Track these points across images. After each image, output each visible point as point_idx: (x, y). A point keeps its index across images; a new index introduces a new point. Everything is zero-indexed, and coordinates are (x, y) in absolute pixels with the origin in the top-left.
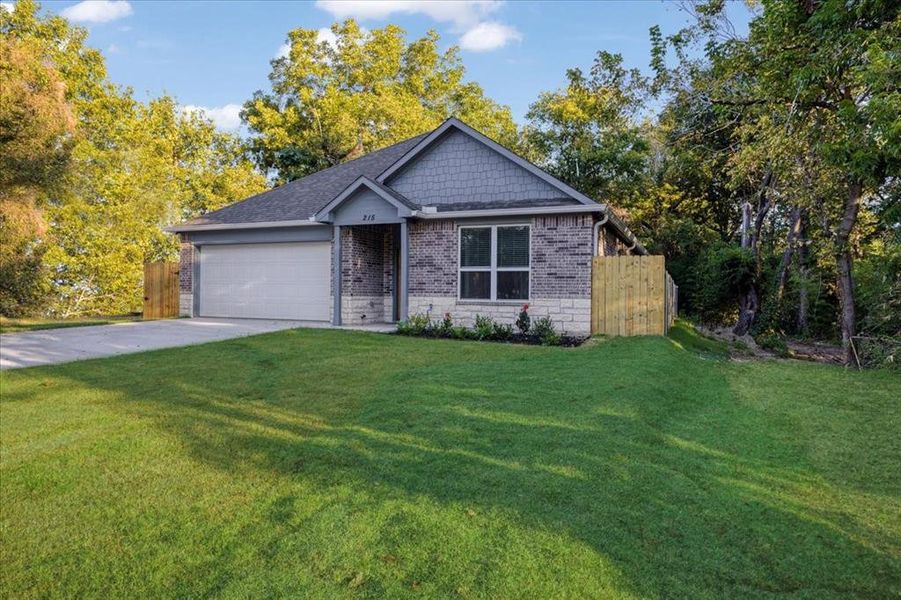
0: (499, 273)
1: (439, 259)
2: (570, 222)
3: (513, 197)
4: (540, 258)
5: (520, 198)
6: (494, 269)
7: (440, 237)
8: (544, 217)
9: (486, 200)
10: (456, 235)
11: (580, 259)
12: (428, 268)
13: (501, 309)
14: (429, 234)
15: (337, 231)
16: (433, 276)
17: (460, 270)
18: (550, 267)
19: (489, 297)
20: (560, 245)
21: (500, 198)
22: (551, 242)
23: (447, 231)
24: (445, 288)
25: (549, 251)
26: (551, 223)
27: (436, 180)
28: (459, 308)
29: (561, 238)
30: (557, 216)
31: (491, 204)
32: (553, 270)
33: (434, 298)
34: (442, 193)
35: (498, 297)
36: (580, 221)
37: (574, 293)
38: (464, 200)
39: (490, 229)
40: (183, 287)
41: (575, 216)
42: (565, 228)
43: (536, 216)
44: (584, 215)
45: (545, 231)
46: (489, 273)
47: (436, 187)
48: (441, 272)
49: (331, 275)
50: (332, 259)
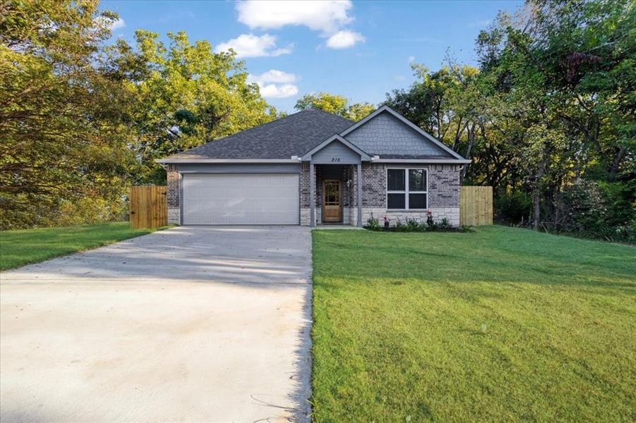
0: (410, 194)
1: (376, 186)
2: (449, 168)
3: (417, 153)
4: (434, 187)
5: (421, 154)
6: (407, 192)
7: (376, 173)
8: (436, 165)
9: (402, 153)
10: (384, 172)
11: (455, 187)
12: (369, 191)
13: (413, 214)
14: (369, 171)
15: (312, 167)
16: (371, 196)
17: (388, 192)
18: (439, 191)
19: (404, 208)
20: (444, 180)
21: (409, 153)
22: (439, 178)
23: (380, 170)
24: (379, 203)
25: (438, 183)
26: (439, 168)
27: (371, 140)
28: (388, 214)
29: (444, 176)
30: (442, 165)
31: (405, 156)
32: (440, 193)
33: (374, 209)
34: (375, 148)
35: (410, 208)
36: (454, 167)
37: (451, 205)
38: (389, 153)
39: (404, 170)
40: (171, 204)
41: (451, 165)
42: (446, 171)
43: (432, 164)
44: (456, 165)
45: (436, 172)
46: (404, 194)
47: (371, 144)
48: (377, 194)
49: (300, 196)
50: (300, 185)
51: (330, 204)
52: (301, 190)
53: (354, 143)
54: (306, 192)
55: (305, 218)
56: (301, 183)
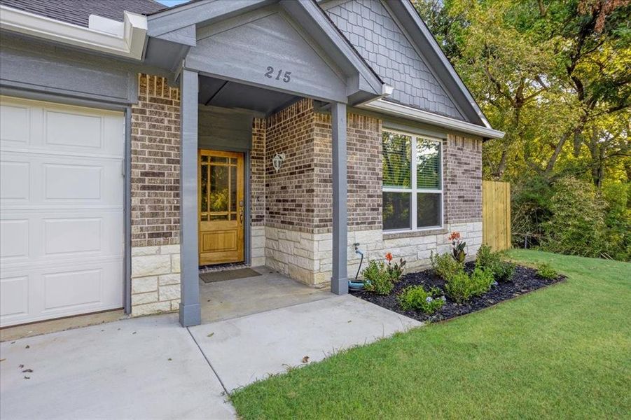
2: (471, 145)
4: (453, 179)
6: (414, 190)
8: (456, 135)
11: (476, 183)
15: (190, 84)
17: (383, 189)
18: (460, 190)
19: (410, 226)
20: (465, 167)
22: (460, 163)
24: (369, 216)
25: (459, 172)
26: (459, 143)
28: (387, 243)
29: (466, 160)
30: (464, 136)
32: (462, 193)
35: (420, 225)
36: (476, 143)
41: (473, 139)
42: (468, 150)
44: (479, 140)
45: (456, 150)
48: (363, 194)
49: (128, 195)
50: (128, 151)
51: (213, 218)
52: (136, 173)
53: (341, 25)
54: (157, 181)
55: (152, 284)
56: (136, 145)
